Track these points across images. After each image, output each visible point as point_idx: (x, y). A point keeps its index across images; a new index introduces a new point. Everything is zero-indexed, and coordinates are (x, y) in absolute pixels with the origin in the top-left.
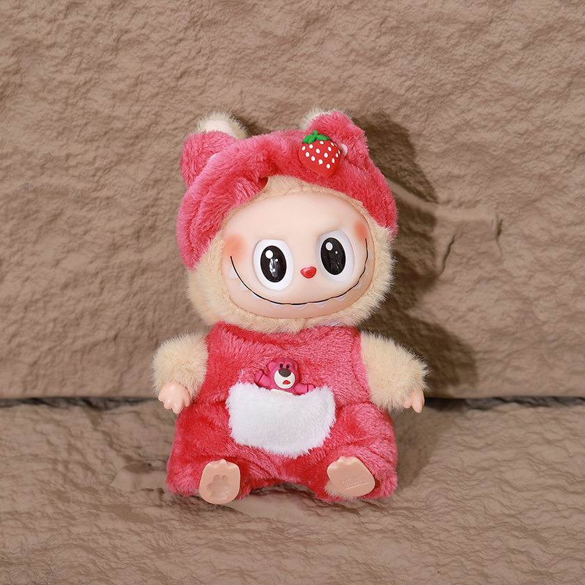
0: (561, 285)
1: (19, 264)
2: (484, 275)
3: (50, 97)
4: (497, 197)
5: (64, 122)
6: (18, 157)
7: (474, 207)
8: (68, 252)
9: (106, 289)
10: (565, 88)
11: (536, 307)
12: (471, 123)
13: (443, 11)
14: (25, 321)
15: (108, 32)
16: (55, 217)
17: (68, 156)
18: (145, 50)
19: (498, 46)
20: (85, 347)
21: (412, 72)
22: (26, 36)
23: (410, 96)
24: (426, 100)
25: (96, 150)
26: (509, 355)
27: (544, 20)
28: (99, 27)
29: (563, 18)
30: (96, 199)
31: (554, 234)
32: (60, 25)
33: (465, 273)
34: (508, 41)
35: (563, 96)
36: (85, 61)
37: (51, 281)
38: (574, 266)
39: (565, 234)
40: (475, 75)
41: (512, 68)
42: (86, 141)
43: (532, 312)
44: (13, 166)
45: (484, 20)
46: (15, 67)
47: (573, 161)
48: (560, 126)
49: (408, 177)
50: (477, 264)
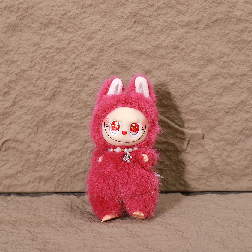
0: (223, 154)
1: (56, 148)
2: (199, 151)
3: (69, 95)
4: (203, 126)
5: (72, 102)
6: (58, 114)
7: (196, 129)
8: (71, 143)
9: (83, 155)
10: (222, 92)
11: (216, 161)
12: (194, 103)
13: (186, 70)
14: (57, 166)
15: (87, 75)
16: (68, 132)
17: (73, 113)
18: (98, 81)
19: (202, 80)
20: (75, 175)
21: (177, 87)
22: (63, 77)
23: (176, 95)
24: (181, 96)
25: (82, 111)
26: (208, 177)
27: (215, 72)
28: (84, 74)
29: (220, 72)
30: (81, 126)
31: (220, 137)
32: (73, 73)
33: (193, 150)
34: (205, 79)
35: (221, 95)
36: (80, 84)
37: (66, 153)
38: (227, 148)
39: (223, 137)
40: (195, 89)
41: (206, 86)
42: (79, 108)
43: (215, 163)
44: (56, 117)
45: (197, 72)
46: (58, 86)
47: (225, 115)
48: (220, 104)
49: (176, 120)
50: (197, 148)
